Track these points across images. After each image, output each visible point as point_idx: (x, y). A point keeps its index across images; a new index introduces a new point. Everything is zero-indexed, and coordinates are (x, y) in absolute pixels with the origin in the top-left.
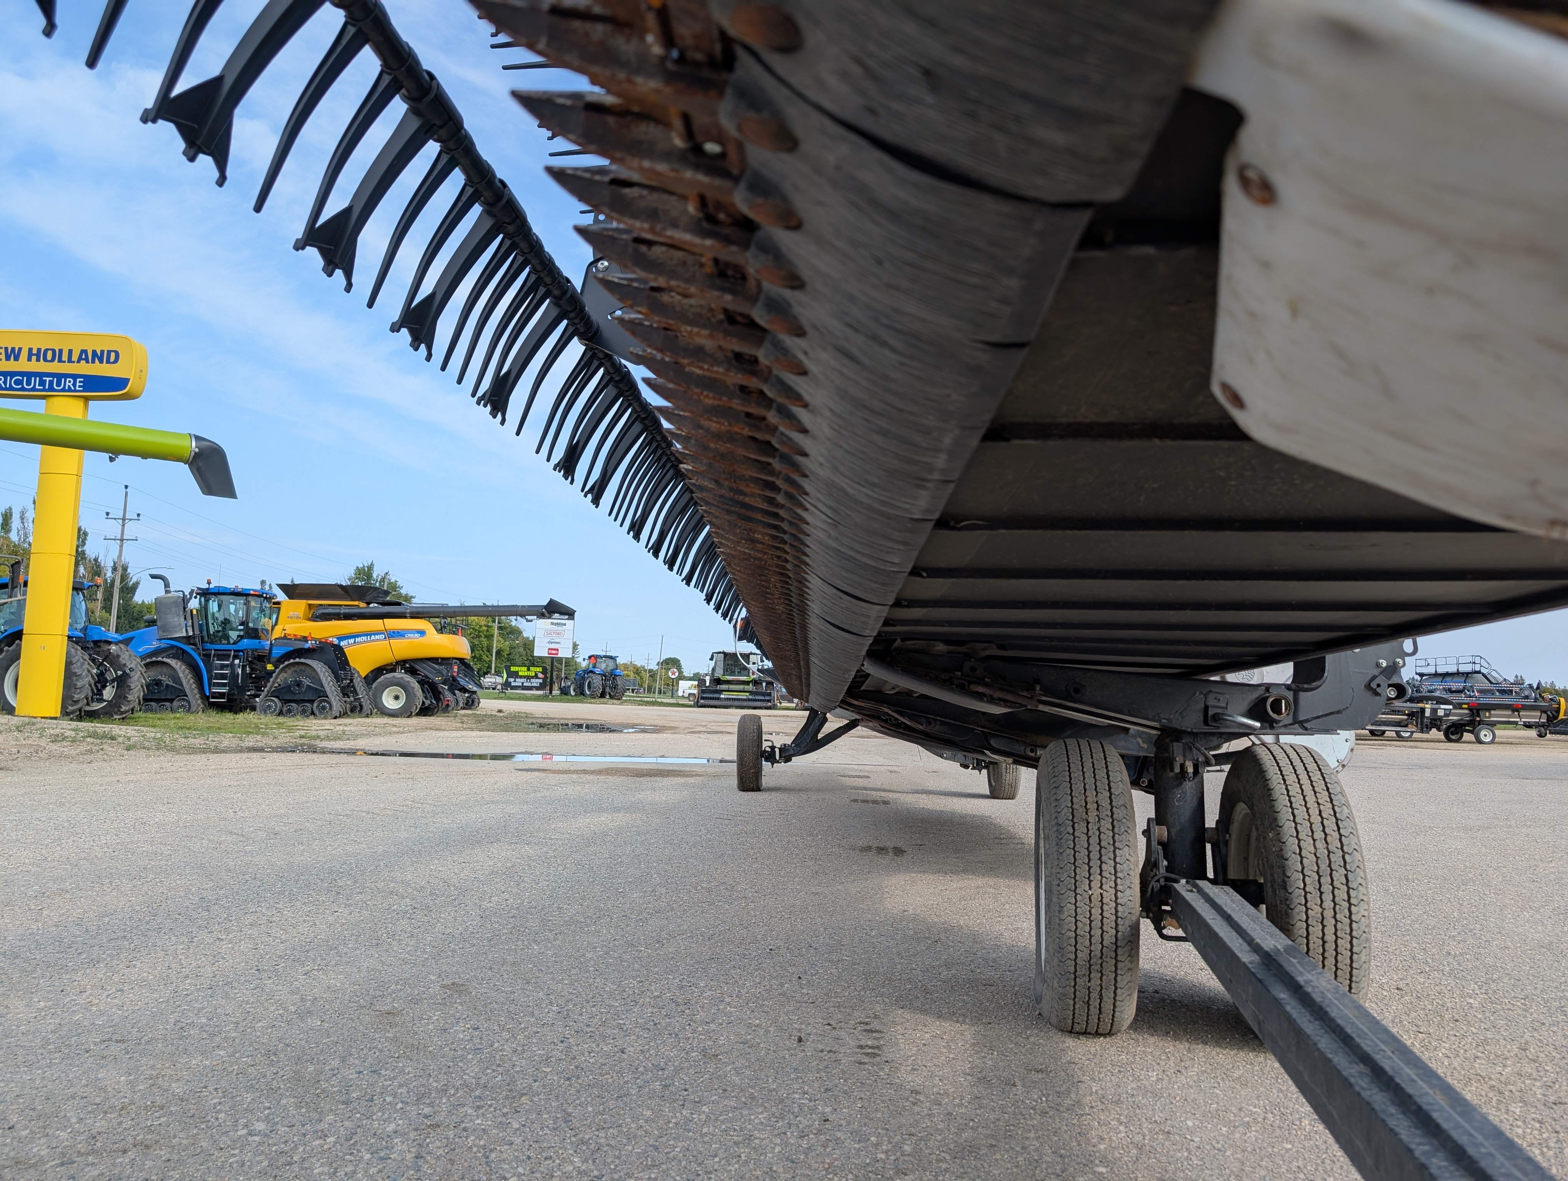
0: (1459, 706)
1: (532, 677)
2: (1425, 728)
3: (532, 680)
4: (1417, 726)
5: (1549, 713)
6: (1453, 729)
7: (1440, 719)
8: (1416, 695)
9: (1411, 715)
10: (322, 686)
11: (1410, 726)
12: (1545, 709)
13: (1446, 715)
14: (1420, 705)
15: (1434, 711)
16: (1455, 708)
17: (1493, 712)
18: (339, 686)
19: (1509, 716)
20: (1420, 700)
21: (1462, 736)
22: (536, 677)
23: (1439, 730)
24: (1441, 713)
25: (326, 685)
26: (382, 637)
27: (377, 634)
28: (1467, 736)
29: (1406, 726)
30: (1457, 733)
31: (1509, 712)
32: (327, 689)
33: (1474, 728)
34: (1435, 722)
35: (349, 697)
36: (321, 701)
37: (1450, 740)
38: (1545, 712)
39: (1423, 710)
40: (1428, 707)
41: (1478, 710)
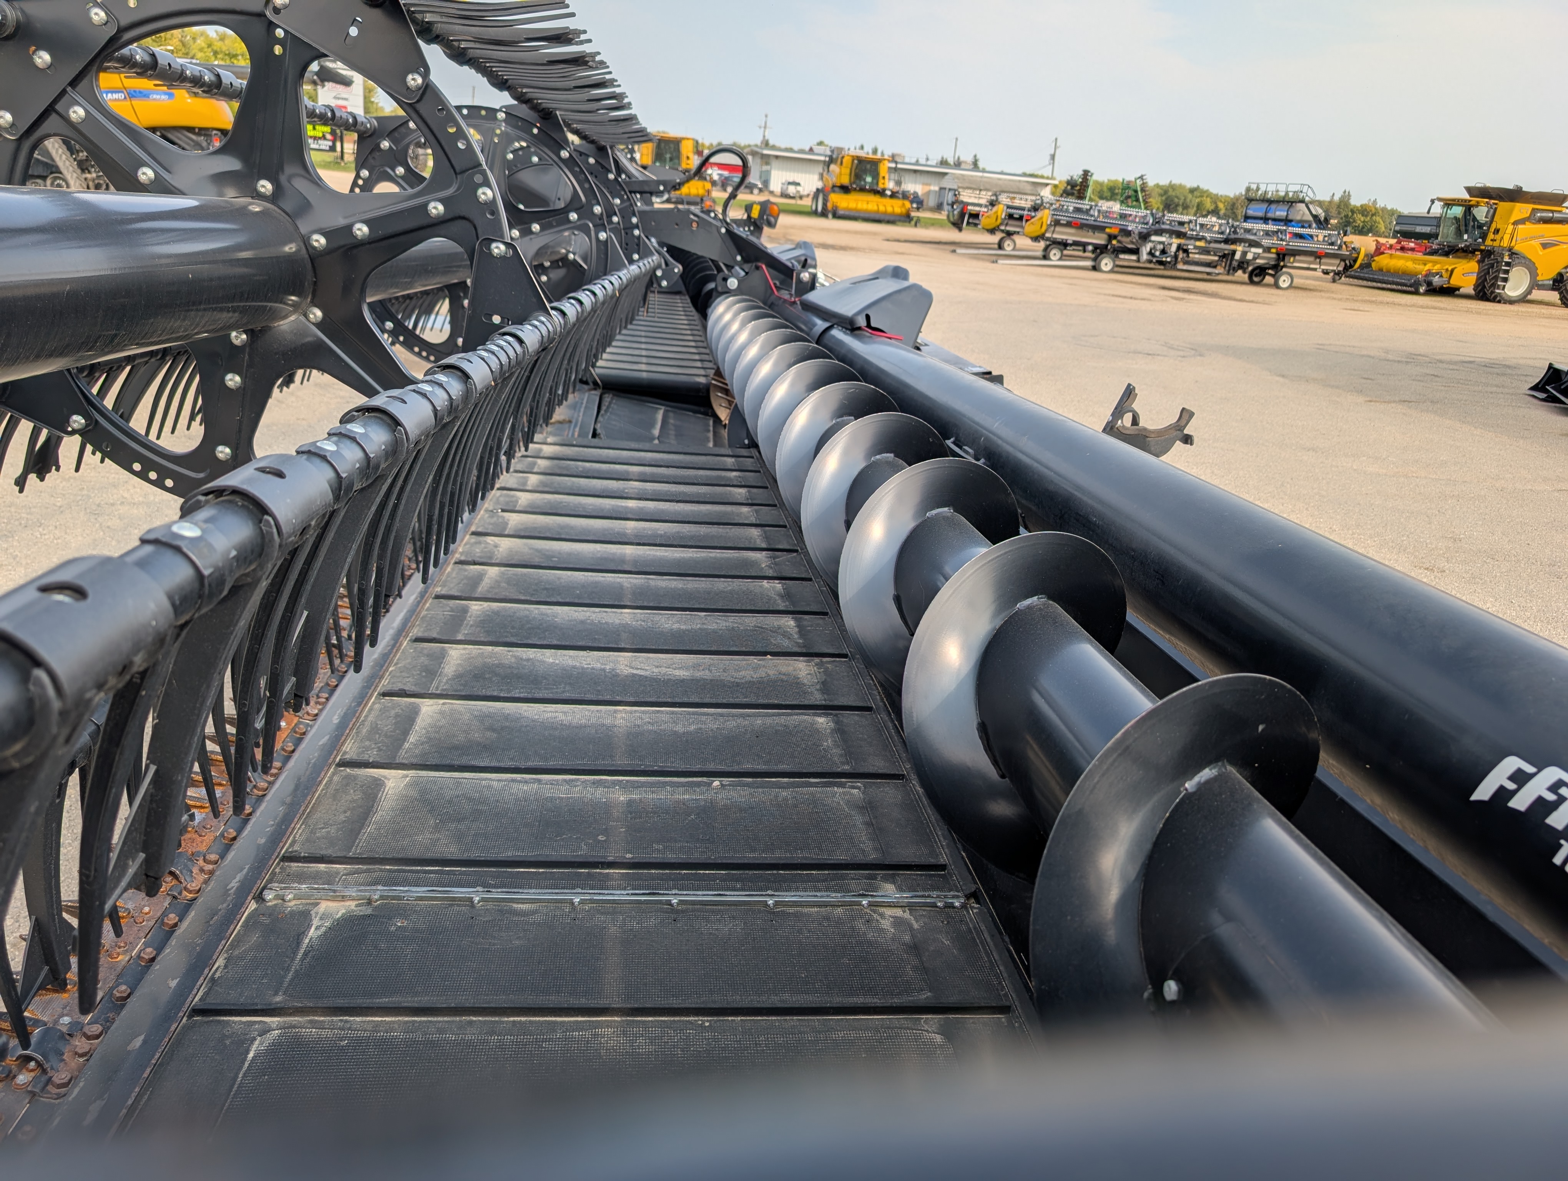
0: (1268, 250)
1: (320, 138)
2: (1232, 270)
3: (320, 142)
4: (1225, 268)
5: (1347, 262)
6: (1257, 271)
7: (1248, 262)
8: (1233, 236)
9: (1224, 256)
10: (53, 160)
11: (1219, 267)
12: (1344, 258)
13: (1255, 259)
14: (1233, 247)
15: (1244, 254)
16: (1264, 251)
17: (1297, 258)
18: (75, 159)
19: (1311, 263)
20: (1234, 241)
21: (1264, 278)
22: (324, 137)
23: (1244, 272)
24: (1250, 256)
25: (57, 159)
26: (121, 96)
27: (116, 92)
28: (1269, 279)
29: (1215, 267)
30: (1260, 275)
31: (1311, 259)
32: (60, 164)
33: (1276, 273)
34: (1242, 265)
35: (89, 172)
36: (56, 178)
37: (1252, 282)
38: (1344, 261)
39: (1234, 252)
40: (1240, 249)
41: (1284, 255)
